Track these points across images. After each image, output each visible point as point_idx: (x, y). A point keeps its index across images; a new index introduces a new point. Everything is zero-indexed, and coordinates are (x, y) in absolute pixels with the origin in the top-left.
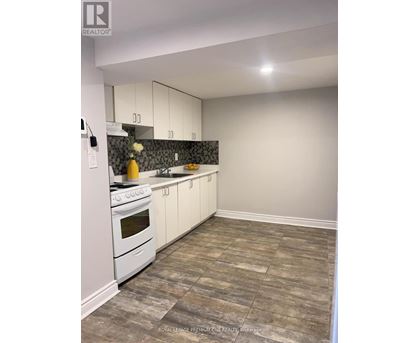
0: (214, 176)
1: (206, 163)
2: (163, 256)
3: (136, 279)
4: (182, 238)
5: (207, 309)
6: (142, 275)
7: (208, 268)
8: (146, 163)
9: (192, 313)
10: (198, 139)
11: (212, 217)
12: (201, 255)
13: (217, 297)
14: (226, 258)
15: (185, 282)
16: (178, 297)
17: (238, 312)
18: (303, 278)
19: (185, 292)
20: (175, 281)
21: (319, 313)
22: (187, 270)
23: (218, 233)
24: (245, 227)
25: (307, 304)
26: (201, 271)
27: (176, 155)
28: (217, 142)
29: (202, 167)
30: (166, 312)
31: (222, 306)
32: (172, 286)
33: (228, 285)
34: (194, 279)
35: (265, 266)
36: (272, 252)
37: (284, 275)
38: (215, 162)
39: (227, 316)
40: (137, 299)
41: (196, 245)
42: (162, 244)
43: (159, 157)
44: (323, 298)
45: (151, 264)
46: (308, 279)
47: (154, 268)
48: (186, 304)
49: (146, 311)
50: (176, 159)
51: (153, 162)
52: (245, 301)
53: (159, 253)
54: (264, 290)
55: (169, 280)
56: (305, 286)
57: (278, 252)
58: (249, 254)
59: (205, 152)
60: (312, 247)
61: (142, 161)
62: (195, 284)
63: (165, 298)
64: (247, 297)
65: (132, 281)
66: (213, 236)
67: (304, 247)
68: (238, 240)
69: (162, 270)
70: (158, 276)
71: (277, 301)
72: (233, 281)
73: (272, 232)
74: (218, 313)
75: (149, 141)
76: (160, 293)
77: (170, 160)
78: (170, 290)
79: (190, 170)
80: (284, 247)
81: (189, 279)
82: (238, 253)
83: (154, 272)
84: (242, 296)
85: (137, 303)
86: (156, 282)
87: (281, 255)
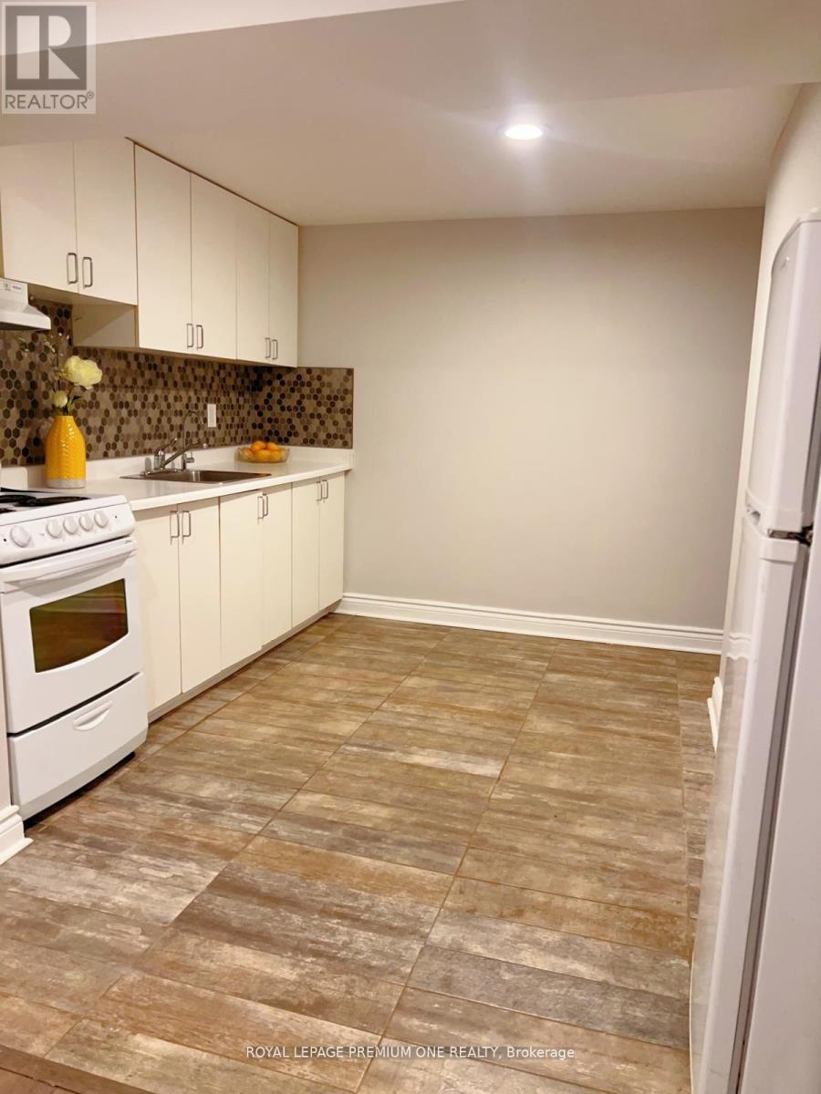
0: (337, 485)
1: (310, 442)
2: (171, 734)
3: (81, 803)
4: (232, 678)
5: (321, 886)
6: (102, 792)
7: (319, 768)
8: (110, 431)
9: (272, 899)
10: (286, 359)
11: (328, 616)
12: (295, 728)
13: (350, 847)
14: (375, 736)
15: (249, 807)
16: (226, 854)
17: (417, 890)
18: (610, 790)
19: (248, 837)
20: (216, 807)
21: (656, 884)
22: (249, 772)
23: (349, 662)
24: (432, 645)
25: (620, 861)
26: (298, 774)
27: (212, 410)
28: (350, 372)
29: (298, 453)
30: (187, 900)
31: (368, 875)
32: (207, 822)
33: (385, 813)
34: (277, 799)
35: (496, 757)
36: (513, 717)
37: (555, 781)
38: (341, 437)
39: (384, 902)
40: (89, 863)
41: (279, 698)
42: (167, 693)
43: (154, 414)
44: (668, 842)
45: (131, 757)
46: (624, 791)
47: (142, 770)
48: (252, 873)
49: (121, 899)
50: (212, 423)
51: (132, 428)
52: (438, 858)
53: (157, 721)
54: (495, 824)
55: (195, 803)
56: (616, 811)
57: (533, 717)
58: (446, 723)
59: (309, 405)
60: (635, 703)
61: (95, 422)
62: (279, 813)
63: (183, 857)
64: (443, 847)
65: (69, 810)
66: (334, 671)
67: (609, 702)
68: (412, 682)
69: (167, 774)
70: (155, 793)
71: (536, 856)
72: (399, 803)
73: (512, 657)
74: (355, 897)
75: (122, 355)
76: (167, 844)
77: (190, 427)
78: (201, 834)
79: (255, 460)
80: (550, 703)
81: (262, 798)
82: (412, 722)
83: (143, 780)
84: (431, 846)
85: (90, 875)
86: (151, 811)
87: (542, 725)
